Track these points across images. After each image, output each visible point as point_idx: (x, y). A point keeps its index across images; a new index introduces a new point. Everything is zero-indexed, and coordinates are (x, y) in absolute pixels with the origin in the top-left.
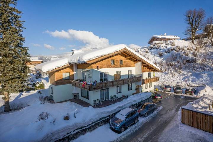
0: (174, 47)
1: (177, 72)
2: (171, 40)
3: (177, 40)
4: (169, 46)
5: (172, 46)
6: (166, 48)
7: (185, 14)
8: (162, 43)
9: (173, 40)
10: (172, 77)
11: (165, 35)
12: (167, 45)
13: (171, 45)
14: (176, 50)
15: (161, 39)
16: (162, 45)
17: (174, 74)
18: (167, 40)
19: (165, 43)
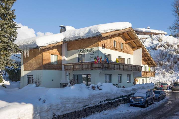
0: (162, 43)
1: (169, 72)
2: (158, 35)
3: (164, 35)
4: (155, 42)
5: (160, 42)
6: (153, 44)
7: (173, 4)
8: (146, 38)
9: (160, 35)
10: (163, 78)
11: (148, 29)
12: (153, 40)
13: (158, 41)
14: (165, 47)
15: (145, 33)
16: (147, 40)
17: (165, 74)
18: (152, 34)
19: (151, 38)
